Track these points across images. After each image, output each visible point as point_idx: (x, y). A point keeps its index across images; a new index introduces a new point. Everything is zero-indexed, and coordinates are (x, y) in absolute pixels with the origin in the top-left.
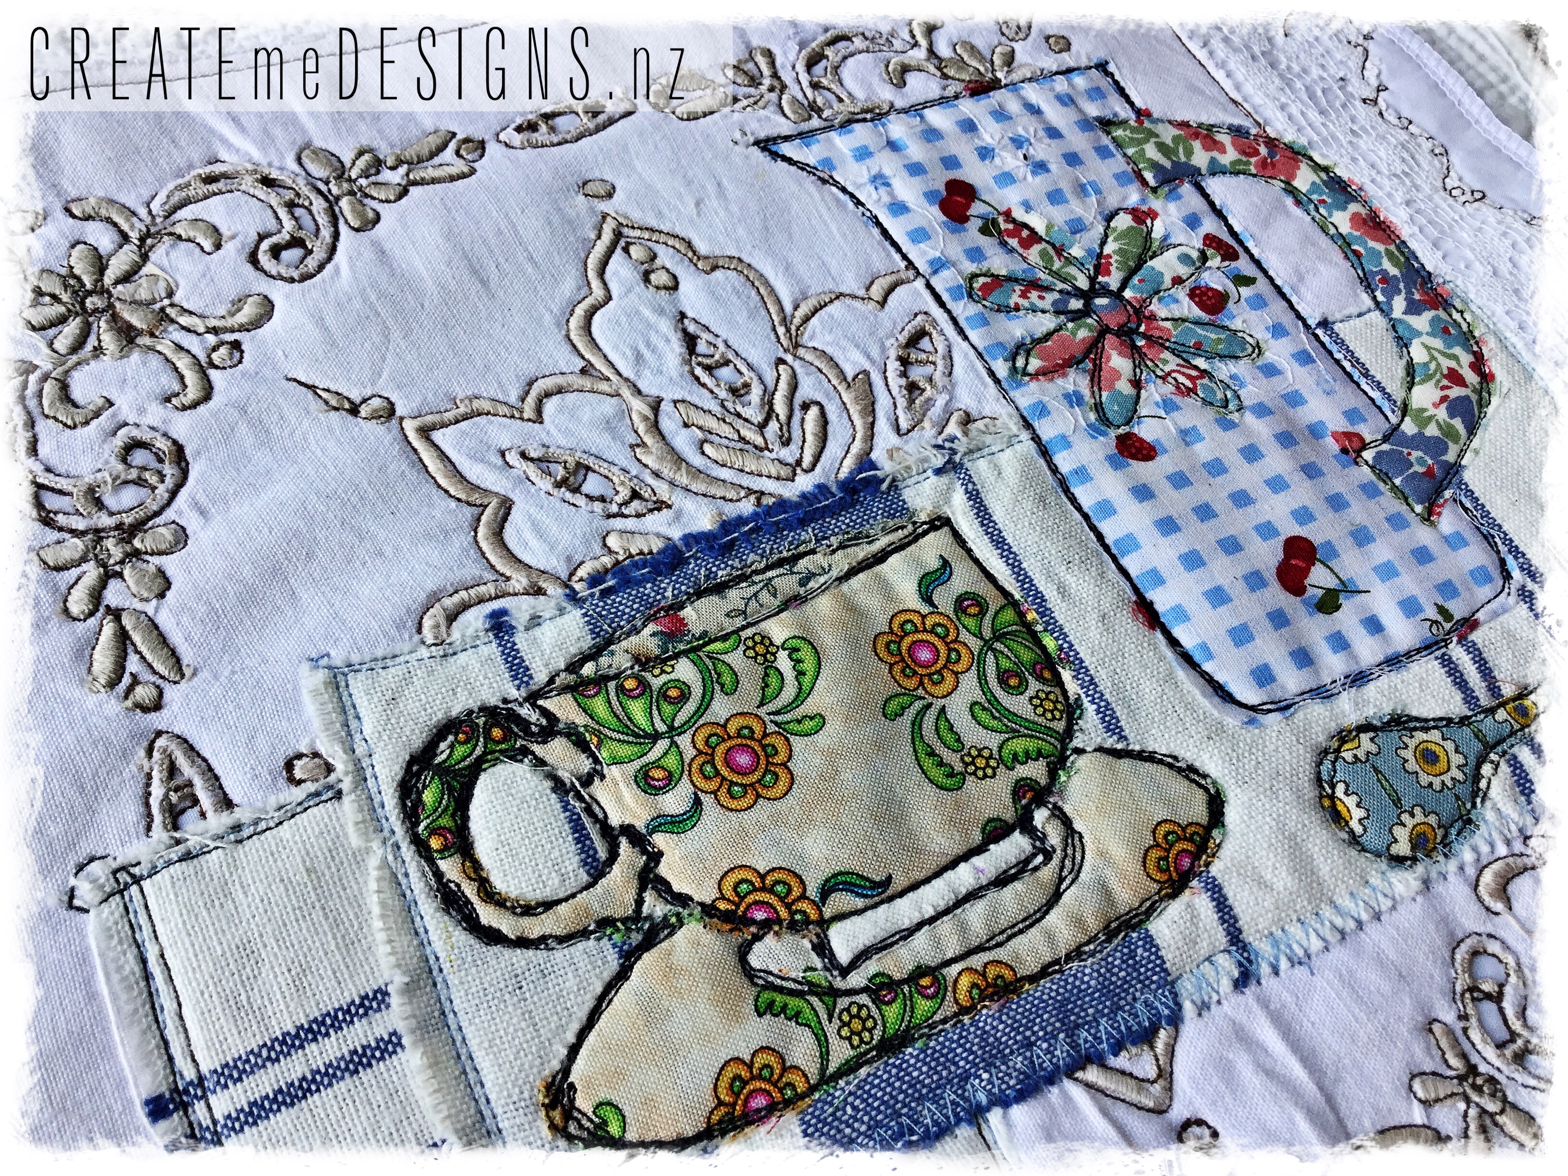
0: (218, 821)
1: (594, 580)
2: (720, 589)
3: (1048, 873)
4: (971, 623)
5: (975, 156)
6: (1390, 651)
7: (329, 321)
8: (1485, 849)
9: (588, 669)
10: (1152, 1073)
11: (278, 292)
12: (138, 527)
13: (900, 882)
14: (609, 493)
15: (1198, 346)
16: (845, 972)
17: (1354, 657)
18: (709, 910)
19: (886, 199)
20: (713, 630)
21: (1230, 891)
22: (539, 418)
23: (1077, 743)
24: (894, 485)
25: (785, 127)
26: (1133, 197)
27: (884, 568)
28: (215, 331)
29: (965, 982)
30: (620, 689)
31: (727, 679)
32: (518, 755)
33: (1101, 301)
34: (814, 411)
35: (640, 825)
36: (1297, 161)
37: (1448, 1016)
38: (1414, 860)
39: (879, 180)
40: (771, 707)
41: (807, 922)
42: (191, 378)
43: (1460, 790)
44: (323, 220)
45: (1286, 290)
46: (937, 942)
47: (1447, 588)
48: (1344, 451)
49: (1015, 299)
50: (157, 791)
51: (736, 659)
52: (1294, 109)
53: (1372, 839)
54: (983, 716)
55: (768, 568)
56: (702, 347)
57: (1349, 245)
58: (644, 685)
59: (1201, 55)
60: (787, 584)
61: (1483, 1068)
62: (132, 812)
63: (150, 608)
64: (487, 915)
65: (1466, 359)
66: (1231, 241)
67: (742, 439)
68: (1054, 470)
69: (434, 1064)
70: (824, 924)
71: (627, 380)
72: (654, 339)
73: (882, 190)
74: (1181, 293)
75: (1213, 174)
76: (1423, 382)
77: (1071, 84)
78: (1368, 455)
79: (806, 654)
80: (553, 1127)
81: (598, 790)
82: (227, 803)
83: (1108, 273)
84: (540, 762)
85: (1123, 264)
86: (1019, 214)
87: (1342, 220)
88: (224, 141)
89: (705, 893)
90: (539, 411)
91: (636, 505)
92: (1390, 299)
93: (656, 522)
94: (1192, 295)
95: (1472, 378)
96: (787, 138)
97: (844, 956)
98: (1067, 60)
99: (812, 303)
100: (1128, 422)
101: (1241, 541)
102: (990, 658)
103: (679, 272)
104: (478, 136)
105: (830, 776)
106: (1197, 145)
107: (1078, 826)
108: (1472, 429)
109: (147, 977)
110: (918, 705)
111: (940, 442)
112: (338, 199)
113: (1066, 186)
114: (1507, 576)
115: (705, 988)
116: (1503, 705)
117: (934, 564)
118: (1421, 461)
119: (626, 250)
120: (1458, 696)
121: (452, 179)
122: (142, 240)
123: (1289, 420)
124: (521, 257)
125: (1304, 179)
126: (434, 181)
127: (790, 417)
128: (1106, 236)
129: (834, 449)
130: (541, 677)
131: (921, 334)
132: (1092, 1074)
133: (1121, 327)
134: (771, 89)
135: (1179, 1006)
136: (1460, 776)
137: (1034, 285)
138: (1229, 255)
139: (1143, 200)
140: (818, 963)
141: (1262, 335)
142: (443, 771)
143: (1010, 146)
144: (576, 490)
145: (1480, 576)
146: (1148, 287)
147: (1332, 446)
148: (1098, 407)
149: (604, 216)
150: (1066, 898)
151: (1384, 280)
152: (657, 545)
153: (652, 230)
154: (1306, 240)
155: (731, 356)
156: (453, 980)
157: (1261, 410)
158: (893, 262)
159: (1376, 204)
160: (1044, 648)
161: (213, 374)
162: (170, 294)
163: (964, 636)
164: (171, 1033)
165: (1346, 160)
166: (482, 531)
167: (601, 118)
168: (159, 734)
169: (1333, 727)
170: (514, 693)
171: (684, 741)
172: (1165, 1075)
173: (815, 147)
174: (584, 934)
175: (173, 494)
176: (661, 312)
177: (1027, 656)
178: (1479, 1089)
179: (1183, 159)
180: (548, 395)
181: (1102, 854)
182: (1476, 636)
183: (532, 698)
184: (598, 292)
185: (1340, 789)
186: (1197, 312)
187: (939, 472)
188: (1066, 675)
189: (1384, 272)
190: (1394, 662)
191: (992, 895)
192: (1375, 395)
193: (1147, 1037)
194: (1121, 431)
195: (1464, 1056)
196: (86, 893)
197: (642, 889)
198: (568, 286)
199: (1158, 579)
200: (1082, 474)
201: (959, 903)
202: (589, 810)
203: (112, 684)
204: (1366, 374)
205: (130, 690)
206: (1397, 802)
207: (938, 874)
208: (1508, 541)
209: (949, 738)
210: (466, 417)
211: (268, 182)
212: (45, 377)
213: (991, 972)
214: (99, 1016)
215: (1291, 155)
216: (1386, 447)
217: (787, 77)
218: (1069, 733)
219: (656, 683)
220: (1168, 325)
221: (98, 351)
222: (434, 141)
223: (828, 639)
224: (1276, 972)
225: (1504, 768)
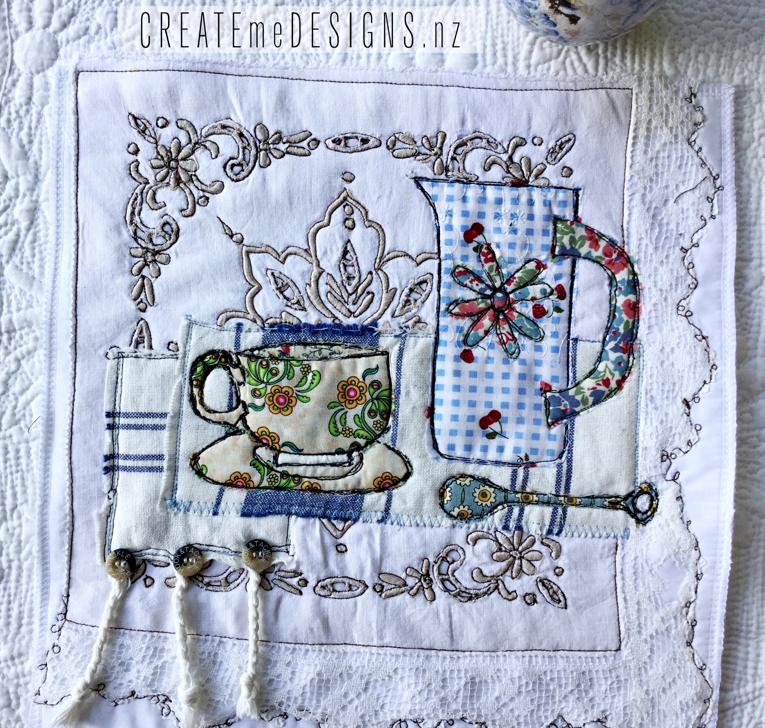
0: (146, 351)
1: (272, 326)
2: (305, 344)
3: (347, 469)
4: (372, 390)
5: (493, 216)
6: (499, 460)
7: (237, 202)
8: (479, 527)
9: (256, 352)
10: (341, 529)
11: (228, 183)
12: (158, 252)
13: (305, 451)
14: (291, 297)
15: (520, 328)
16: (278, 466)
17: (486, 456)
18: (252, 434)
19: (447, 222)
20: (296, 357)
21: (393, 499)
22: (283, 262)
23: (379, 440)
24: (379, 334)
25: (429, 174)
26: (543, 257)
27: (358, 360)
28: (203, 191)
29: (306, 484)
30: (261, 363)
31: (291, 375)
32: (226, 368)
33: (499, 295)
34: (370, 296)
35: (247, 403)
36: (625, 266)
37: (432, 560)
38: (456, 518)
39: (450, 214)
40: (298, 389)
41: (276, 449)
42: (190, 206)
43: (485, 508)
44: (252, 159)
45: (573, 320)
46: (305, 471)
47: (535, 451)
48: (541, 389)
49: (467, 282)
50: (136, 336)
51: (297, 370)
52: (644, 242)
53: (447, 507)
54: (357, 420)
55: (324, 344)
56: (348, 257)
57: (615, 311)
58: (268, 365)
59: (627, 199)
60: (326, 352)
61: (431, 576)
62: (128, 339)
63: (153, 280)
64: (199, 407)
65: (618, 376)
66: (567, 290)
67: (342, 296)
68: (435, 351)
69: (171, 437)
70: (280, 452)
71: (317, 260)
72: (334, 248)
73: (448, 217)
74: (531, 305)
75: (584, 258)
76: (593, 378)
77: (556, 196)
78: (549, 394)
79: (317, 378)
80: (191, 464)
81: (242, 388)
82: (151, 347)
83: (509, 285)
84: (230, 373)
85: (518, 283)
86: (493, 247)
87: (621, 300)
88: (234, 111)
89: (254, 429)
90: (285, 259)
91: (296, 306)
92: (610, 341)
93: (299, 314)
94: (534, 307)
95: (613, 385)
96: (428, 180)
97: (280, 461)
98: (564, 182)
99: (395, 254)
100: (472, 346)
101: (477, 404)
102: (370, 404)
103: (357, 223)
104: (319, 138)
105: (302, 416)
106: (588, 243)
107: (364, 461)
108: (594, 404)
109: (117, 383)
110: (340, 407)
111: (403, 326)
112: (261, 150)
113: (519, 243)
114: (560, 457)
115: (241, 452)
116: (523, 493)
117: (374, 366)
118: (565, 405)
119: (344, 207)
120: (509, 483)
121: (301, 155)
122: (195, 144)
123: (530, 370)
124: (308, 198)
125: (622, 275)
126: (294, 154)
127: (361, 295)
128: (521, 269)
129: (368, 313)
130: (242, 349)
131: (425, 282)
132: (325, 521)
133: (499, 308)
134: (435, 154)
135: (359, 518)
136: (489, 504)
137: (479, 279)
138: (562, 296)
139: (546, 260)
140: (272, 460)
141: (548, 333)
142: (205, 364)
143: (509, 217)
144: (282, 293)
145: (551, 452)
146: (520, 296)
147: (538, 385)
148: (467, 336)
149: (345, 189)
150: (347, 478)
151: (614, 333)
152: (295, 322)
153: (357, 202)
154: (599, 303)
155: (355, 264)
156: (184, 419)
157: (523, 362)
158: (433, 249)
159: (642, 299)
160: (390, 407)
161: (197, 206)
162: (195, 171)
163: (367, 394)
164: (117, 398)
165: (647, 275)
166: (248, 295)
167: (366, 146)
168: (142, 319)
169: (461, 472)
170: (233, 350)
171: (269, 387)
172: (344, 531)
173: (435, 188)
174: (219, 423)
175: (171, 245)
176: (342, 237)
177: (382, 408)
178: (425, 580)
179: (577, 247)
180: (291, 254)
181: (365, 472)
182: (531, 470)
183: (237, 354)
184: (326, 221)
185: (449, 489)
186: (531, 315)
187: (396, 336)
188: (391, 419)
189: (618, 329)
190: (497, 463)
191: (328, 467)
192: (571, 374)
193: (345, 520)
194: (467, 348)
195: (428, 571)
196: (110, 355)
197: (239, 420)
198: (317, 215)
199: (441, 403)
200: (443, 357)
201: (318, 464)
202: (236, 393)
203: (135, 299)
204: (574, 366)
205: (139, 303)
206: (462, 502)
207: (317, 455)
208: (571, 447)
209: (343, 421)
210: (263, 252)
211: (241, 135)
212: (150, 188)
213: (314, 485)
214: (103, 388)
215: (624, 262)
216: (557, 395)
217: (445, 150)
218: (379, 436)
219: (272, 366)
220: (516, 314)
221: (168, 184)
222: (302, 135)
223: (327, 377)
224: (392, 523)
225: (506, 510)
